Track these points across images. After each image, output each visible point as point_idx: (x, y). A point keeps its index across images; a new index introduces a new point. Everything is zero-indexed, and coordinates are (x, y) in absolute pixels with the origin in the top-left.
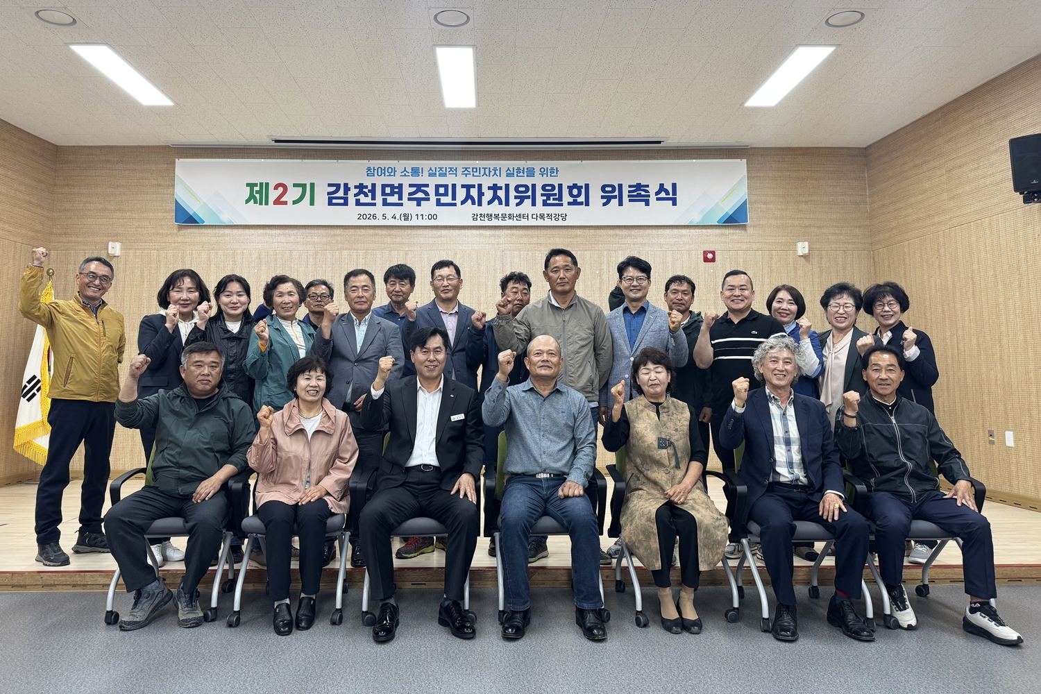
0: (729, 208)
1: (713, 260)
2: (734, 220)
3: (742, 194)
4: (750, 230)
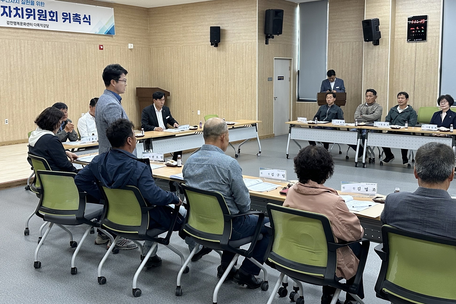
0: (108, 28)
2: (110, 33)
3: (112, 23)
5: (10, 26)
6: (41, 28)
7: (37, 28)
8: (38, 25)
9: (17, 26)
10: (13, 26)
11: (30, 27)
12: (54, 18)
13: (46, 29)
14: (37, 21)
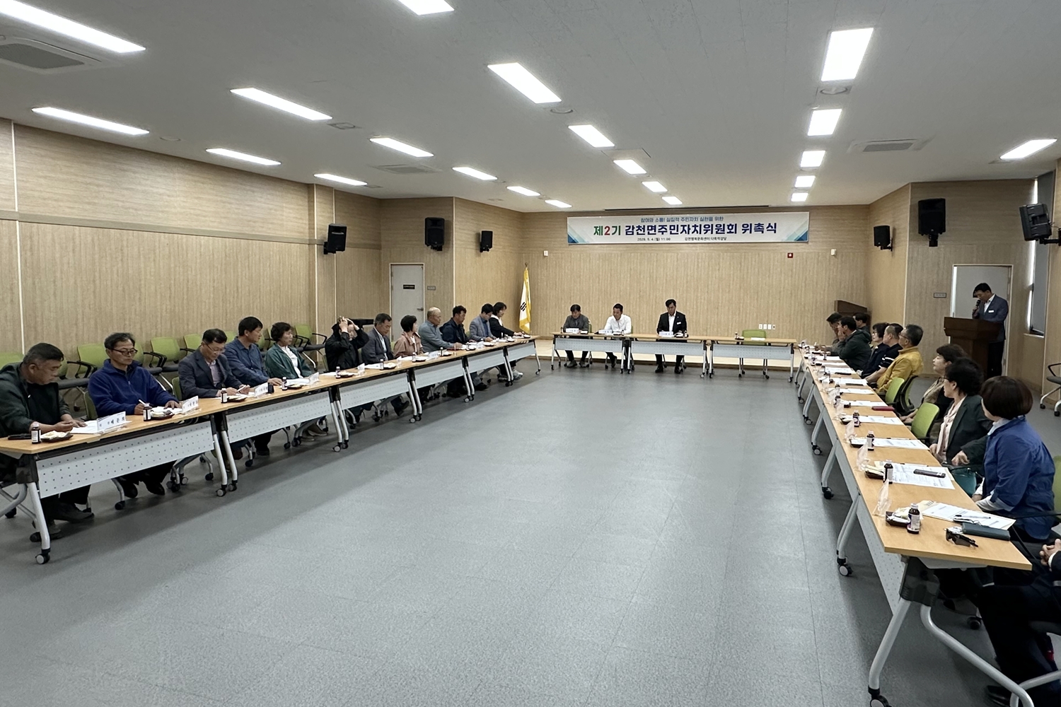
0: (800, 234)
1: (792, 257)
2: (802, 239)
3: (806, 228)
4: (810, 244)
5: (688, 241)
6: (718, 241)
7: (714, 241)
8: (715, 238)
9: (695, 241)
10: (691, 241)
11: (707, 241)
12: (733, 230)
13: (724, 241)
14: (714, 235)
